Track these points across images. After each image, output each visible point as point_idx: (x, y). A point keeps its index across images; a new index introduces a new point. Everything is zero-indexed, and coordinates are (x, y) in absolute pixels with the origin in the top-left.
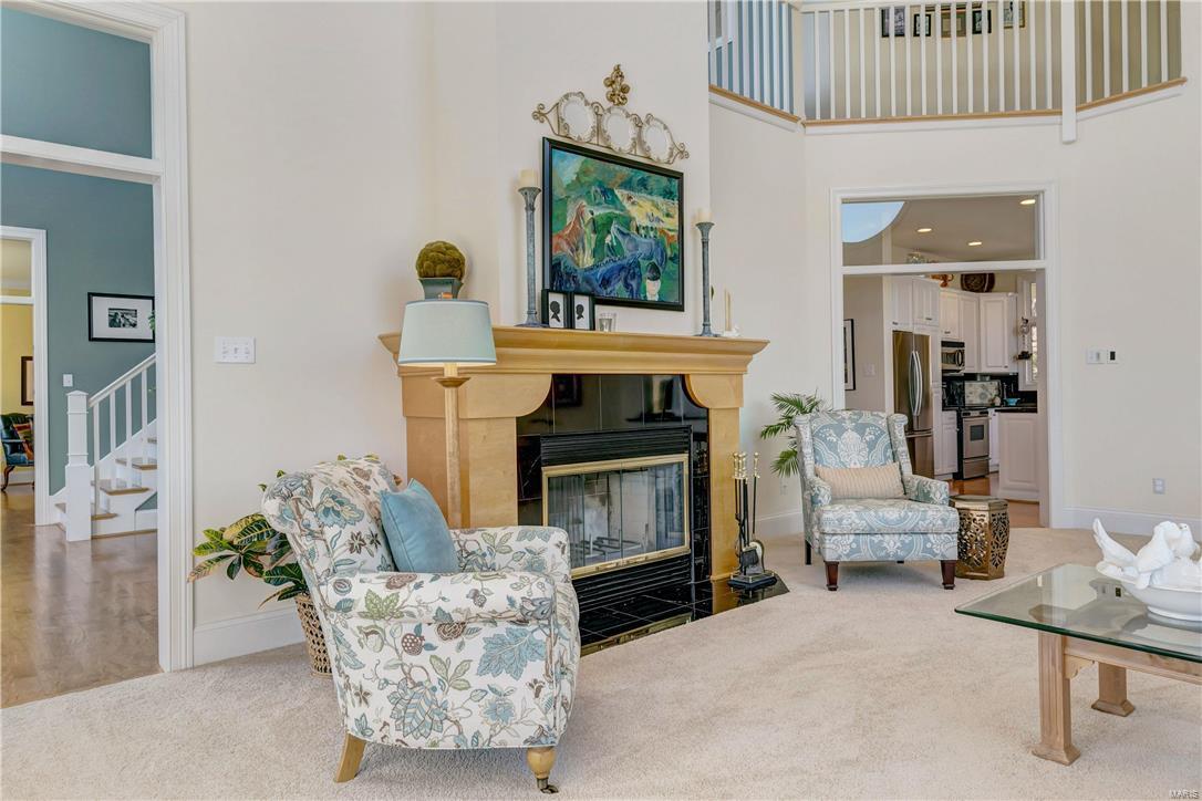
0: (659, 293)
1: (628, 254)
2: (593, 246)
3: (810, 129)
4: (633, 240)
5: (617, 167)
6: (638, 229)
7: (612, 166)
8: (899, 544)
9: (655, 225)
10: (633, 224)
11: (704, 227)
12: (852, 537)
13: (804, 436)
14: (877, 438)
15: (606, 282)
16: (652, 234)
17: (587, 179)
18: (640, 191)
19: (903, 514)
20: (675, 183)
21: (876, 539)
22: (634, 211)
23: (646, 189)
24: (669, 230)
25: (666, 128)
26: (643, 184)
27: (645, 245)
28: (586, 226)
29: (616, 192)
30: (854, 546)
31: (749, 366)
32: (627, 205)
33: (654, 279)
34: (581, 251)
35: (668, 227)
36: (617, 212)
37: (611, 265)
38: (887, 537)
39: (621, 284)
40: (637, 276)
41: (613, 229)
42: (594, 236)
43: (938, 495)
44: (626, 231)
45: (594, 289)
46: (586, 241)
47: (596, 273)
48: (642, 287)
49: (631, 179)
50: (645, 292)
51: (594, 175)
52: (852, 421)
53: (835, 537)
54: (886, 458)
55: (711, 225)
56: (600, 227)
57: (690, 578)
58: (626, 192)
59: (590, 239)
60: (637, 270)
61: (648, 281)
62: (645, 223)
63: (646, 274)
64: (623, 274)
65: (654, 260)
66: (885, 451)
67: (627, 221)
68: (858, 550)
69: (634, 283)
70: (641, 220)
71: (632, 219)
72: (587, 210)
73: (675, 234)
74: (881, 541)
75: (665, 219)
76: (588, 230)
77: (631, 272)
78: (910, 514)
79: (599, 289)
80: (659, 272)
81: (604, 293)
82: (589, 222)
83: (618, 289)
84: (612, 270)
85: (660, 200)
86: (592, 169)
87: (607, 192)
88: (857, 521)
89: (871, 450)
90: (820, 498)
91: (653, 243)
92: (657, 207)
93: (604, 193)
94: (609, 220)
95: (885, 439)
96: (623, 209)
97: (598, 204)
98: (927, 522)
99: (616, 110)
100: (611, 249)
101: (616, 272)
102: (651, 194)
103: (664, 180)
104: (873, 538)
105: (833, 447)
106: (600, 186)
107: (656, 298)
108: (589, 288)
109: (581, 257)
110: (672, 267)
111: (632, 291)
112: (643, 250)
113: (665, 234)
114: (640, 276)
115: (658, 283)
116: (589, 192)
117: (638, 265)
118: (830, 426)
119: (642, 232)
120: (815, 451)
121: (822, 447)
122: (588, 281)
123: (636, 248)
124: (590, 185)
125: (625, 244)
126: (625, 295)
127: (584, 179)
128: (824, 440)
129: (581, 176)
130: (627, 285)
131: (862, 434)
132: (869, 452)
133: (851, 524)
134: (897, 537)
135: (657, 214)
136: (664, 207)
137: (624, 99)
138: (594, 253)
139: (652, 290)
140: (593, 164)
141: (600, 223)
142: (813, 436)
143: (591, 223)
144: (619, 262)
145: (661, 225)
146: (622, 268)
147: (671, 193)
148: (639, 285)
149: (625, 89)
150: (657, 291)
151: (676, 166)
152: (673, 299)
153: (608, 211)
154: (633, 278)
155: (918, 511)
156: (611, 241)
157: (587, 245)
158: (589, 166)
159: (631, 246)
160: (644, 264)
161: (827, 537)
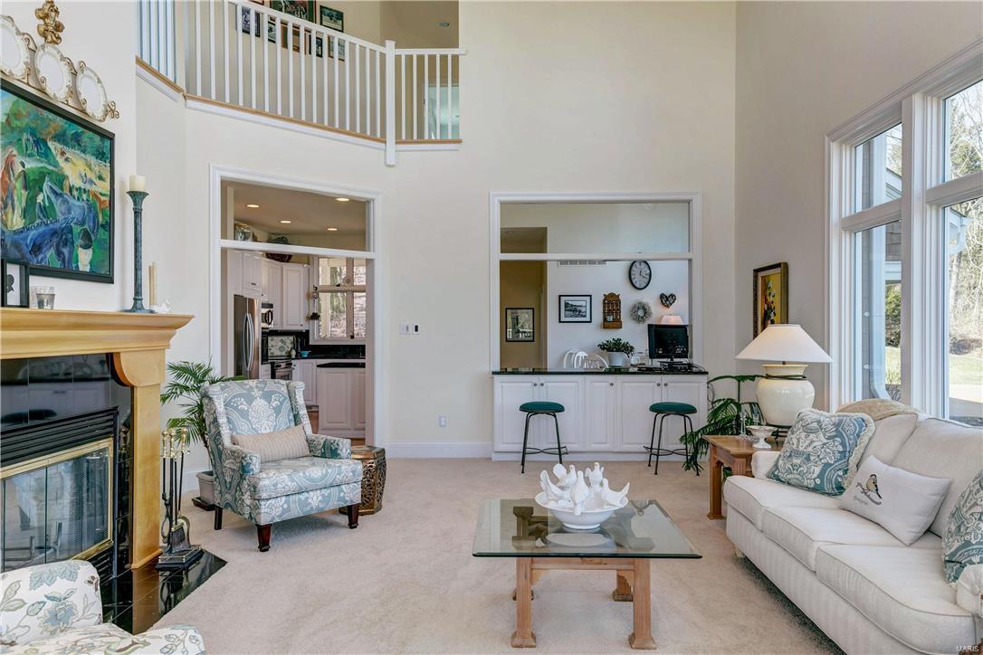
0: (91, 263)
1: (60, 217)
2: (24, 204)
3: (191, 103)
4: (65, 201)
5: (51, 116)
6: (71, 191)
7: (46, 113)
8: (320, 498)
9: (88, 187)
10: (66, 183)
11: (137, 196)
12: (284, 499)
13: (218, 406)
14: (282, 403)
15: (37, 248)
16: (85, 196)
17: (18, 123)
18: (73, 147)
19: (324, 471)
20: (107, 143)
21: (302, 497)
22: (67, 169)
23: (80, 145)
24: (101, 194)
25: (99, 81)
26: (77, 139)
27: (78, 208)
28: (16, 180)
29: (50, 144)
30: (285, 506)
31: (171, 342)
32: (60, 160)
33: (86, 247)
34: (9, 209)
35: (100, 190)
36: (50, 168)
37: (42, 229)
38: (311, 493)
39: (52, 251)
40: (68, 242)
41: (45, 187)
42: (25, 193)
43: (344, 450)
44: (59, 191)
45: (23, 257)
46: (16, 198)
47: (26, 238)
48: (74, 256)
49: (65, 132)
50: (77, 261)
51: (27, 120)
52: (260, 389)
53: (270, 502)
54: (290, 421)
55: (145, 194)
56: (32, 183)
57: (112, 573)
58: (59, 146)
59: (20, 196)
60: (70, 236)
61: (80, 249)
62: (78, 183)
63: (79, 242)
64: (55, 240)
65: (86, 226)
66: (289, 415)
67: (60, 179)
68: (288, 510)
69: (65, 251)
70: (75, 181)
71: (65, 177)
72: (17, 160)
73: (107, 199)
74: (307, 498)
75: (97, 181)
76: (19, 184)
77: (62, 238)
78: (329, 470)
79: (29, 256)
80: (90, 239)
81: (34, 262)
82: (19, 176)
83: (49, 257)
84: (43, 235)
85: (93, 160)
86: (24, 113)
87: (40, 142)
88: (289, 484)
89: (277, 415)
90: (252, 467)
91: (86, 206)
92: (89, 166)
93: (37, 143)
94: (42, 175)
95: (287, 405)
96: (56, 165)
97: (30, 156)
98: (342, 475)
99: (49, 48)
100: (43, 209)
101: (48, 237)
102: (84, 152)
103: (97, 138)
104: (301, 496)
105: (244, 414)
106: (33, 134)
107: (87, 269)
108: (18, 255)
109: (10, 216)
110: (103, 234)
111: (64, 260)
112: (76, 213)
113: (96, 197)
114: (73, 243)
115: (90, 252)
116: (20, 140)
117: (71, 231)
118: (240, 395)
119: (75, 193)
120: (229, 421)
121: (235, 416)
122: (17, 245)
123: (69, 210)
124: (21, 131)
125: (59, 206)
126: (57, 264)
127: (15, 123)
128: (236, 408)
129: (12, 118)
130: (59, 253)
131: (269, 402)
132: (276, 418)
133: (284, 487)
134: (319, 492)
135: (90, 175)
136: (97, 169)
137: (59, 38)
138: (25, 213)
139: (84, 259)
140: (25, 106)
141: (32, 178)
142: (227, 405)
143: (21, 179)
144: (51, 226)
145: (93, 188)
146: (54, 233)
147: (103, 154)
148: (71, 253)
149: (59, 27)
150: (89, 260)
151: (108, 125)
152: (104, 271)
153: (41, 165)
154: (65, 245)
155: (334, 466)
156: (43, 201)
157: (16, 203)
158: (21, 109)
159: (63, 208)
160: (77, 229)
161: (263, 503)
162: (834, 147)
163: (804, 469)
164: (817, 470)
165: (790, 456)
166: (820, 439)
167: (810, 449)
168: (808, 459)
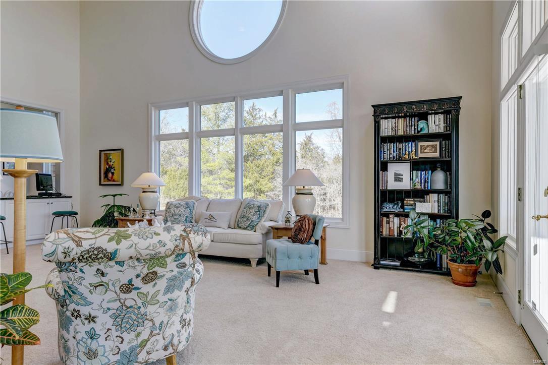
162: (153, 109)
163: (180, 219)
164: (184, 219)
165: (173, 216)
166: (182, 209)
167: (180, 212)
168: (180, 215)
